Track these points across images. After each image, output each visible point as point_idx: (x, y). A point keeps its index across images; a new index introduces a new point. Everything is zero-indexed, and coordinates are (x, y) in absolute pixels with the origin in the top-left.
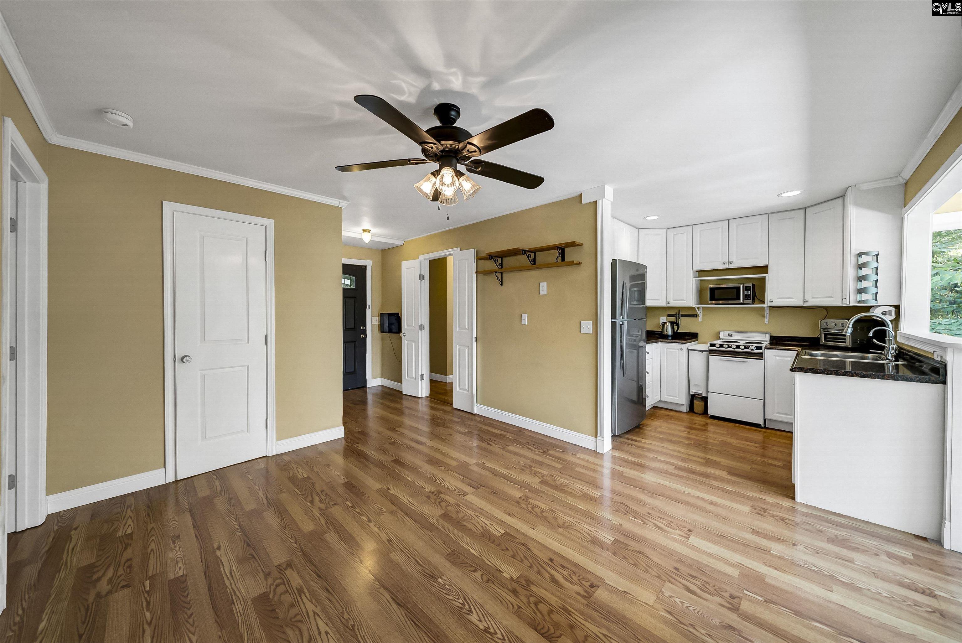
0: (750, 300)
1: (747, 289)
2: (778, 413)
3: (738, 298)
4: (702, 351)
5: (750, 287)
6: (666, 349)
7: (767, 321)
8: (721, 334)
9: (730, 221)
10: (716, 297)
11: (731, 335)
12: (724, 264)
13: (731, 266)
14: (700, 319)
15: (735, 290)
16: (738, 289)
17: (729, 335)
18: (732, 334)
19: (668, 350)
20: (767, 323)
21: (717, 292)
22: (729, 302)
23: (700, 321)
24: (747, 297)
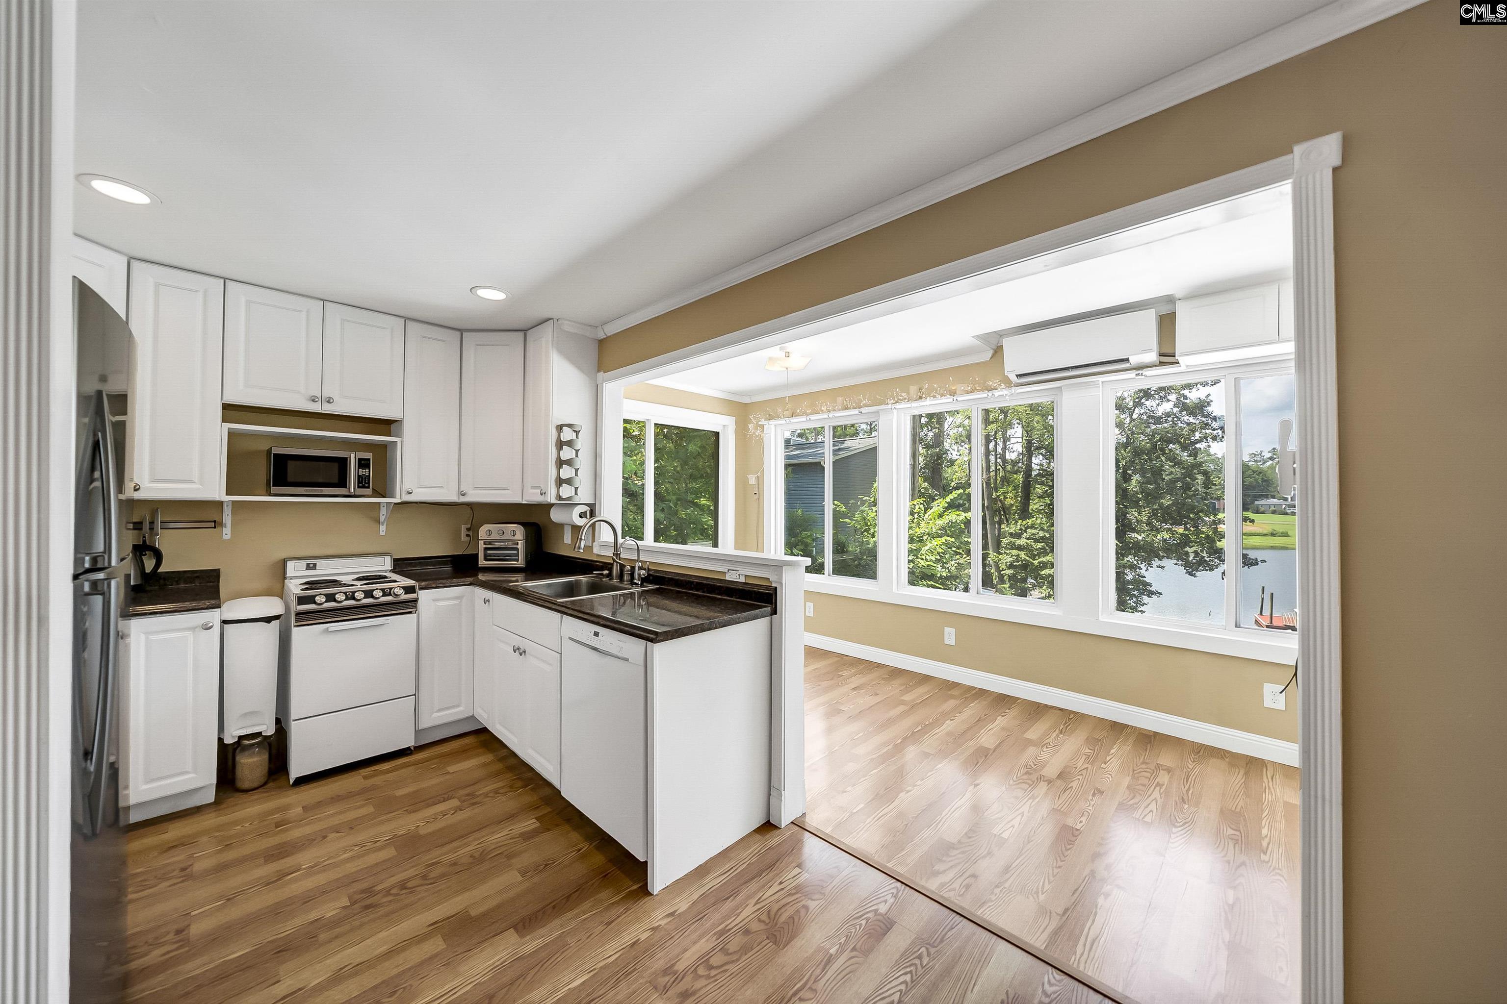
0: (369, 487)
1: (363, 464)
2: (440, 710)
3: (342, 482)
4: (268, 620)
5: (369, 460)
6: (143, 637)
7: (383, 529)
8: (290, 565)
9: (326, 303)
10: (290, 478)
11: (314, 567)
12: (313, 401)
13: (327, 409)
14: (227, 533)
15: (335, 466)
16: (343, 463)
17: (308, 567)
18: (315, 565)
19: (153, 637)
20: (382, 533)
21: (291, 465)
22: (322, 491)
23: (225, 537)
24: (363, 482)
